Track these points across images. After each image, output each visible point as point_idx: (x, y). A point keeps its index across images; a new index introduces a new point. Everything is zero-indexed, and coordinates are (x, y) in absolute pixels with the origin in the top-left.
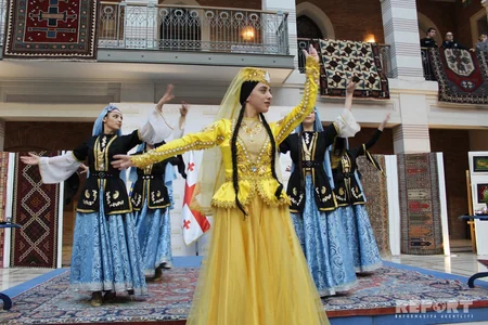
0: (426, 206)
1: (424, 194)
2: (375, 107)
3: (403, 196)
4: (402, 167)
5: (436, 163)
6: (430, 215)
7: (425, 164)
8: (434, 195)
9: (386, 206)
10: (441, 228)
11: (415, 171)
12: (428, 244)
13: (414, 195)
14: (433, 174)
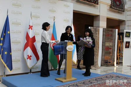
0: (111, 49)
1: (111, 44)
2: (92, 7)
3: (104, 44)
4: (104, 33)
5: (115, 33)
6: (111, 52)
7: (112, 33)
8: (114, 45)
9: (98, 48)
10: (114, 56)
11: (108, 35)
12: (110, 62)
13: (107, 44)
14: (114, 37)
